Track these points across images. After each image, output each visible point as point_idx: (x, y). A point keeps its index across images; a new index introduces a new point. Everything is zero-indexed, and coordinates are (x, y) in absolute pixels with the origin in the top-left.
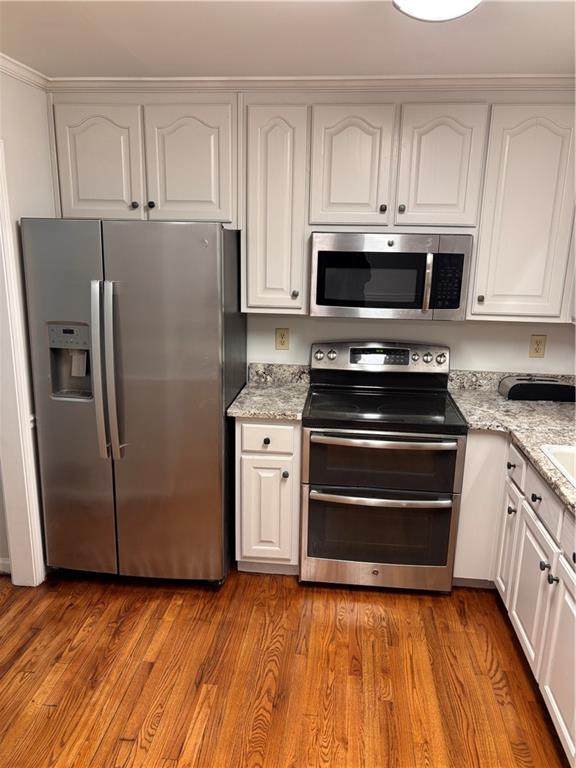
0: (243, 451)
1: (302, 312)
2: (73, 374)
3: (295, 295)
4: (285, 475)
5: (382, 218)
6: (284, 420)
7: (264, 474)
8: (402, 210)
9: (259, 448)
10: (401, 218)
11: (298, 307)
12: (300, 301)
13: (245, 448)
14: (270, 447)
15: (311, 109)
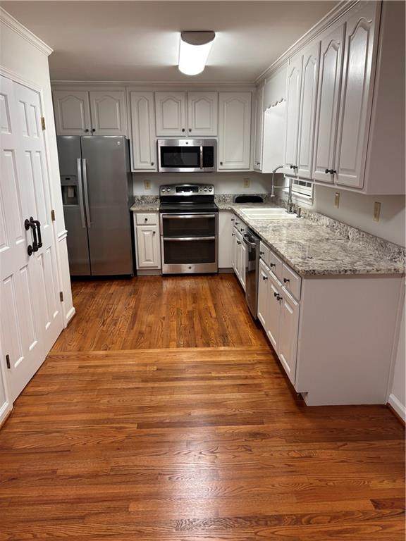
0: (137, 225)
1: (156, 171)
2: (69, 196)
3: (152, 164)
4: (154, 233)
5: (183, 134)
6: (153, 211)
7: (145, 233)
8: (190, 130)
9: (143, 223)
10: (190, 134)
11: (153, 169)
12: (155, 167)
13: (138, 223)
14: (148, 223)
15: (154, 93)
